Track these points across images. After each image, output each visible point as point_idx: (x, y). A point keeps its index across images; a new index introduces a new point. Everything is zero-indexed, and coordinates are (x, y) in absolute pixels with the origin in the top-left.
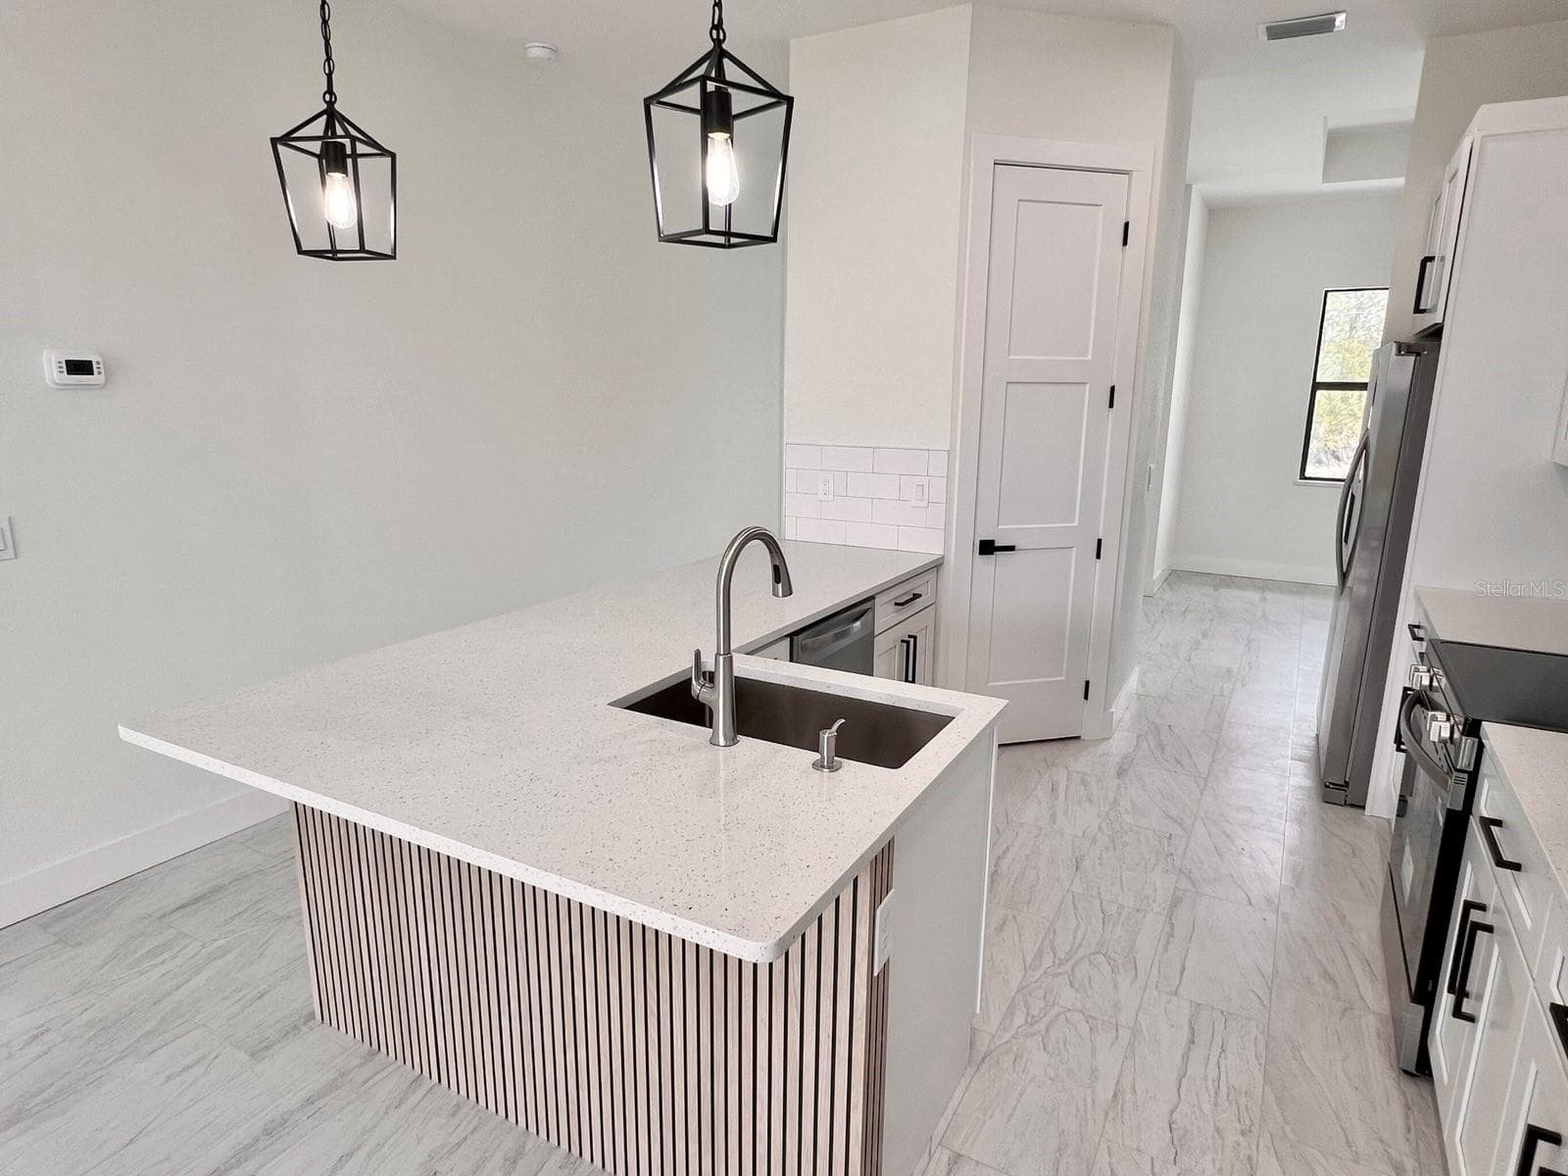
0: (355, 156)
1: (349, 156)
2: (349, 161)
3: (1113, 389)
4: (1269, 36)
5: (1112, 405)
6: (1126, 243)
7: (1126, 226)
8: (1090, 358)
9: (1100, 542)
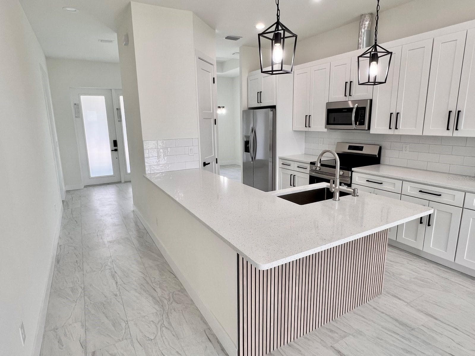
0: (284, 38)
1: (282, 38)
2: (282, 40)
3: (215, 120)
4: (226, 38)
5: (215, 124)
6: (214, 83)
7: (214, 78)
8: (212, 112)
9: (217, 159)
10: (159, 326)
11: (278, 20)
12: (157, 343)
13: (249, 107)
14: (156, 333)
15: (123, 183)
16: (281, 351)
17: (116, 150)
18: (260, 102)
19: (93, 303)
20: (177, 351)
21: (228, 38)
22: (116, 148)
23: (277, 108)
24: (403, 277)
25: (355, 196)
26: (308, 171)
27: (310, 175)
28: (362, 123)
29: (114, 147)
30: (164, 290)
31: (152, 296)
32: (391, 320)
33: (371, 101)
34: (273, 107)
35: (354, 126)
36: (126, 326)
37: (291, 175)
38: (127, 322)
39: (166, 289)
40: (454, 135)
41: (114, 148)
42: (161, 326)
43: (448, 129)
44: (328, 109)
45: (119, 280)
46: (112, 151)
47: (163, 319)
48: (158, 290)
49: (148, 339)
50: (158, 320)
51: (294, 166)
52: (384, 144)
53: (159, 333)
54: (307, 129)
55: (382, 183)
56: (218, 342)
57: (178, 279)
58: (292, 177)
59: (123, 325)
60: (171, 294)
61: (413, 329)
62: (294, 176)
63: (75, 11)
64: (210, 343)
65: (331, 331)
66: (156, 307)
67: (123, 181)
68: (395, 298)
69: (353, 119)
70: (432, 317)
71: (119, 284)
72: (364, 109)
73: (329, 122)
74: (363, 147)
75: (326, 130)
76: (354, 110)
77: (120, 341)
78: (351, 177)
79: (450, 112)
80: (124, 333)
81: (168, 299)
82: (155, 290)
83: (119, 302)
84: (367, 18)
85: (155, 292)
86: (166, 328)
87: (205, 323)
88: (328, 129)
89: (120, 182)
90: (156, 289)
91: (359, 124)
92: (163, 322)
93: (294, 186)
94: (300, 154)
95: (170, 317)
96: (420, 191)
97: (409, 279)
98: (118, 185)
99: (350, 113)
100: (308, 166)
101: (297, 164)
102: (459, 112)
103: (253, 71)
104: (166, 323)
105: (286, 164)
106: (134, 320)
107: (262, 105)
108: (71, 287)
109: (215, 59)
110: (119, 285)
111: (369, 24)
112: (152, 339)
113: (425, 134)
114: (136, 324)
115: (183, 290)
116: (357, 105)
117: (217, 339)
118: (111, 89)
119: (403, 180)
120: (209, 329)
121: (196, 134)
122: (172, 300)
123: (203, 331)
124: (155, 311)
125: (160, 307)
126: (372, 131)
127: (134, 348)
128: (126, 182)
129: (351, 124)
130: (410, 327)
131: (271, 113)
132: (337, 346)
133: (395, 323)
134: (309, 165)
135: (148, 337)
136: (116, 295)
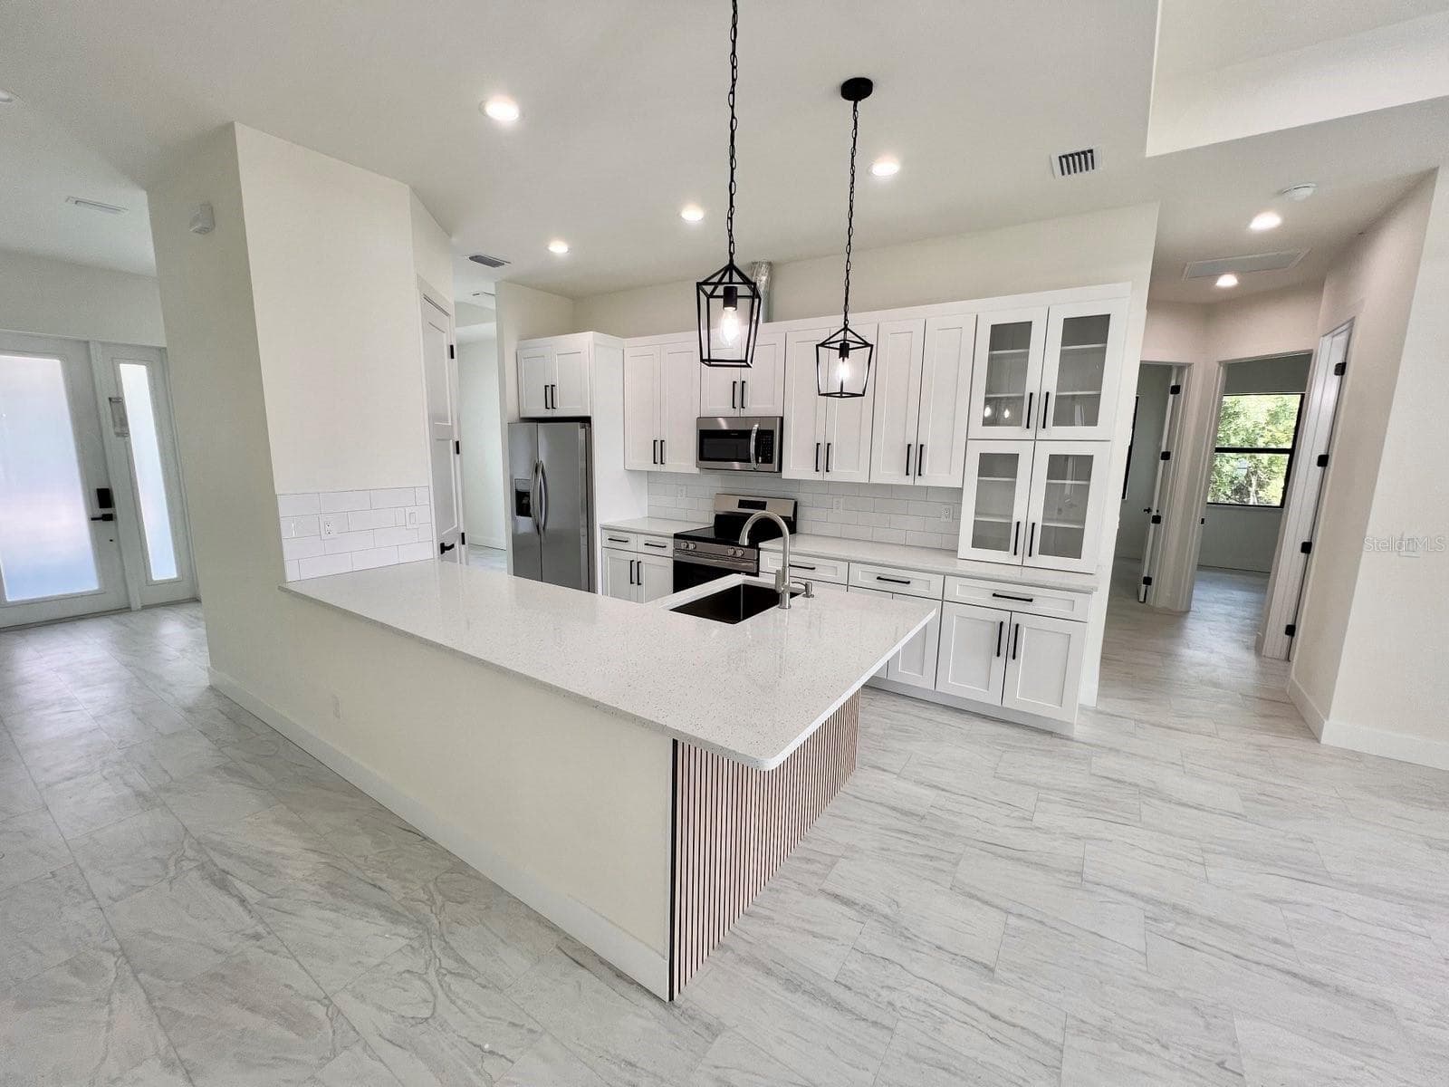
3: (457, 443)
4: (471, 258)
5: (458, 452)
6: (452, 357)
7: (452, 347)
8: (450, 424)
9: (463, 534)
10: (432, 977)
11: (731, 261)
12: (445, 1021)
13: (522, 416)
14: (431, 998)
15: (138, 610)
16: (738, 932)
17: (108, 518)
18: (553, 408)
19: (180, 983)
20: (510, 1023)
21: (476, 258)
22: (106, 511)
23: (595, 422)
24: (871, 730)
25: (808, 597)
26: (669, 551)
27: (674, 561)
28: (768, 460)
29: (101, 507)
30: (405, 880)
31: (378, 907)
32: (889, 812)
33: (782, 419)
34: (586, 421)
35: (753, 464)
36: (330, 1013)
37: (631, 562)
38: (327, 1001)
39: (409, 876)
40: (917, 484)
41: (100, 512)
42: (438, 976)
43: (907, 474)
44: (701, 431)
45: (248, 892)
46: (93, 519)
47: (436, 957)
48: (388, 883)
49: (414, 1023)
50: (422, 962)
51: (637, 543)
52: (801, 498)
53: (440, 993)
54: (657, 468)
55: (814, 569)
56: (603, 962)
57: (435, 843)
58: (635, 564)
59: (320, 1011)
60: (431, 886)
61: (923, 817)
62: (638, 563)
63: (9, 100)
64: (581, 971)
65: (808, 861)
66: (404, 930)
67: (136, 603)
68: (876, 771)
69: (752, 450)
70: (938, 788)
71: (252, 901)
72: (771, 433)
73: (703, 455)
74: (765, 503)
75: (696, 471)
76: (754, 435)
77: (329, 1060)
78: (758, 559)
79: (909, 446)
80: (331, 1035)
81: (428, 900)
82: (380, 888)
83: (275, 953)
84: (764, 269)
85: (382, 893)
86: (458, 975)
87: (554, 928)
88: (700, 468)
89: (127, 609)
90: (379, 884)
91: (763, 462)
92: (440, 961)
93: (639, 584)
94: (640, 517)
95: (453, 944)
96: (879, 578)
97: (882, 732)
98: (123, 618)
99: (745, 440)
100: (670, 543)
101: (643, 539)
102: (922, 446)
103: (531, 338)
104: (448, 963)
105: (618, 538)
106: (349, 987)
107: (557, 413)
108: (66, 963)
109: (451, 301)
110: (256, 906)
111: (767, 280)
112: (426, 1019)
113: (874, 480)
114: (361, 998)
115: (460, 867)
116: (757, 426)
117: (596, 955)
118: (87, 342)
119: (849, 562)
120: (568, 938)
121: (423, 475)
122: (439, 899)
123: (556, 950)
124: (405, 942)
125: (413, 928)
126: (786, 474)
127: (381, 1061)
128: (145, 608)
129: (748, 461)
130: (918, 815)
131: (581, 433)
132: (830, 886)
133: (894, 814)
134: (672, 540)
135: (412, 1018)
136: (257, 937)
